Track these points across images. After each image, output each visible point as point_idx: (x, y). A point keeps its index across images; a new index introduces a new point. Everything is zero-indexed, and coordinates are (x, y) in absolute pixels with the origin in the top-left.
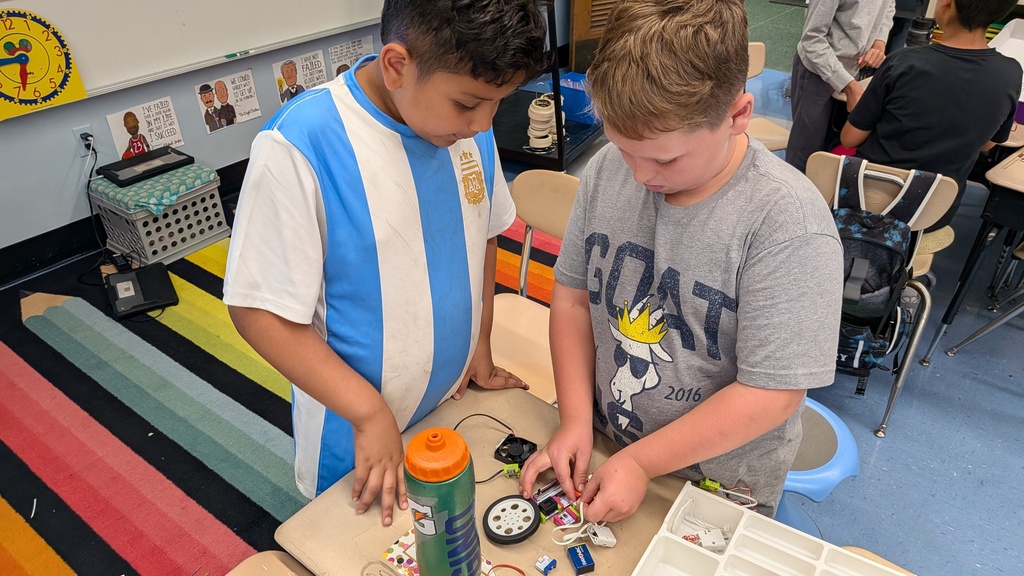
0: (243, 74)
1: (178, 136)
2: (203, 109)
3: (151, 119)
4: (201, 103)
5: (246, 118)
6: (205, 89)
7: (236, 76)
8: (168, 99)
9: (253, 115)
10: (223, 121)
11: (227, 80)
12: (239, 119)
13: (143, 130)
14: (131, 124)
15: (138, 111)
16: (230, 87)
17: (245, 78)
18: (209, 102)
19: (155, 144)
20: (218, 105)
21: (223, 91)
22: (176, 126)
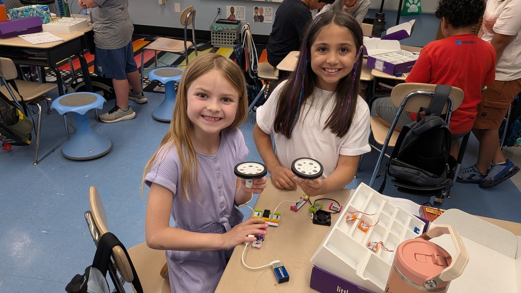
0: (270, 8)
1: (244, 19)
2: (254, 14)
3: (238, 11)
4: (254, 12)
5: (267, 22)
6: (256, 8)
7: (267, 8)
8: (245, 7)
9: (269, 22)
10: (259, 20)
11: (264, 8)
12: (264, 21)
13: (235, 13)
14: (232, 10)
15: (235, 8)
16: (264, 10)
17: (270, 9)
18: (256, 13)
19: (237, 18)
20: (259, 14)
21: (262, 11)
22: (245, 16)
